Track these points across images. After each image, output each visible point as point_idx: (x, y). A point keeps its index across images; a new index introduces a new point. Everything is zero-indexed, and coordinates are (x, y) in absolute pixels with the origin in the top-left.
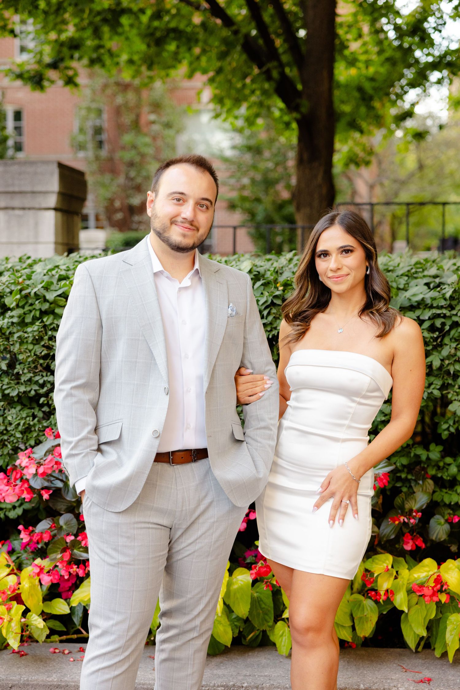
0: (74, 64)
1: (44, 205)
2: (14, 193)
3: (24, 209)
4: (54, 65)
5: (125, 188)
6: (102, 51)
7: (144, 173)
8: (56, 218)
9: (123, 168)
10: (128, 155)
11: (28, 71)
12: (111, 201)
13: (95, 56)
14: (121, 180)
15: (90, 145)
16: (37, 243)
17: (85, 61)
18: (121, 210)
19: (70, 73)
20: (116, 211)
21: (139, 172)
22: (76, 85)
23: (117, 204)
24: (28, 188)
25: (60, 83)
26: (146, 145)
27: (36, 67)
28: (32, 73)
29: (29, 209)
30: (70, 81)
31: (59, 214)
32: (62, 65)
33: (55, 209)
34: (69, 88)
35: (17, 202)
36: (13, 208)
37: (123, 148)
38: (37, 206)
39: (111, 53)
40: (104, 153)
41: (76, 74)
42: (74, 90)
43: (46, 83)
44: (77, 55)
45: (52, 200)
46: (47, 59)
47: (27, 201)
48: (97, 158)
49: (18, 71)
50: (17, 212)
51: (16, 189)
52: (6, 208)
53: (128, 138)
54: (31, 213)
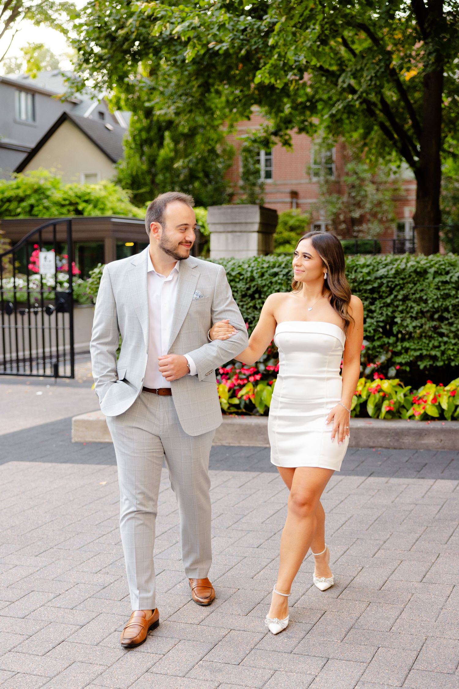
0: (288, 132)
1: (252, 230)
2: (236, 223)
3: (241, 232)
4: (275, 134)
5: (347, 205)
6: (306, 123)
7: (363, 193)
8: (259, 237)
9: (347, 190)
10: (351, 179)
11: (260, 138)
12: (337, 215)
13: (302, 126)
14: (345, 198)
15: (322, 173)
16: (248, 250)
17: (296, 129)
18: (344, 222)
19: (287, 137)
20: (341, 222)
21: (358, 192)
22: (290, 145)
23: (342, 217)
24: (243, 221)
25: (280, 144)
26: (365, 171)
27: (265, 134)
28: (262, 139)
29: (245, 232)
30: (286, 143)
31: (260, 235)
32: (282, 133)
33: (258, 232)
34: (285, 148)
35: (238, 228)
36: (235, 232)
37: (347, 174)
38: (248, 230)
39: (311, 124)
40: (333, 178)
41: (290, 138)
42: (289, 149)
43: (271, 145)
44: (290, 126)
45: (256, 227)
46: (272, 129)
47: (243, 228)
48: (327, 182)
49: (253, 138)
50: (238, 234)
51: (237, 221)
52: (232, 232)
53: (350, 166)
54: (245, 234)
